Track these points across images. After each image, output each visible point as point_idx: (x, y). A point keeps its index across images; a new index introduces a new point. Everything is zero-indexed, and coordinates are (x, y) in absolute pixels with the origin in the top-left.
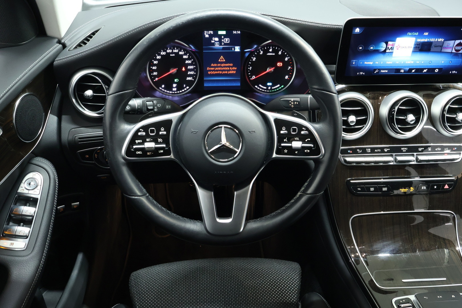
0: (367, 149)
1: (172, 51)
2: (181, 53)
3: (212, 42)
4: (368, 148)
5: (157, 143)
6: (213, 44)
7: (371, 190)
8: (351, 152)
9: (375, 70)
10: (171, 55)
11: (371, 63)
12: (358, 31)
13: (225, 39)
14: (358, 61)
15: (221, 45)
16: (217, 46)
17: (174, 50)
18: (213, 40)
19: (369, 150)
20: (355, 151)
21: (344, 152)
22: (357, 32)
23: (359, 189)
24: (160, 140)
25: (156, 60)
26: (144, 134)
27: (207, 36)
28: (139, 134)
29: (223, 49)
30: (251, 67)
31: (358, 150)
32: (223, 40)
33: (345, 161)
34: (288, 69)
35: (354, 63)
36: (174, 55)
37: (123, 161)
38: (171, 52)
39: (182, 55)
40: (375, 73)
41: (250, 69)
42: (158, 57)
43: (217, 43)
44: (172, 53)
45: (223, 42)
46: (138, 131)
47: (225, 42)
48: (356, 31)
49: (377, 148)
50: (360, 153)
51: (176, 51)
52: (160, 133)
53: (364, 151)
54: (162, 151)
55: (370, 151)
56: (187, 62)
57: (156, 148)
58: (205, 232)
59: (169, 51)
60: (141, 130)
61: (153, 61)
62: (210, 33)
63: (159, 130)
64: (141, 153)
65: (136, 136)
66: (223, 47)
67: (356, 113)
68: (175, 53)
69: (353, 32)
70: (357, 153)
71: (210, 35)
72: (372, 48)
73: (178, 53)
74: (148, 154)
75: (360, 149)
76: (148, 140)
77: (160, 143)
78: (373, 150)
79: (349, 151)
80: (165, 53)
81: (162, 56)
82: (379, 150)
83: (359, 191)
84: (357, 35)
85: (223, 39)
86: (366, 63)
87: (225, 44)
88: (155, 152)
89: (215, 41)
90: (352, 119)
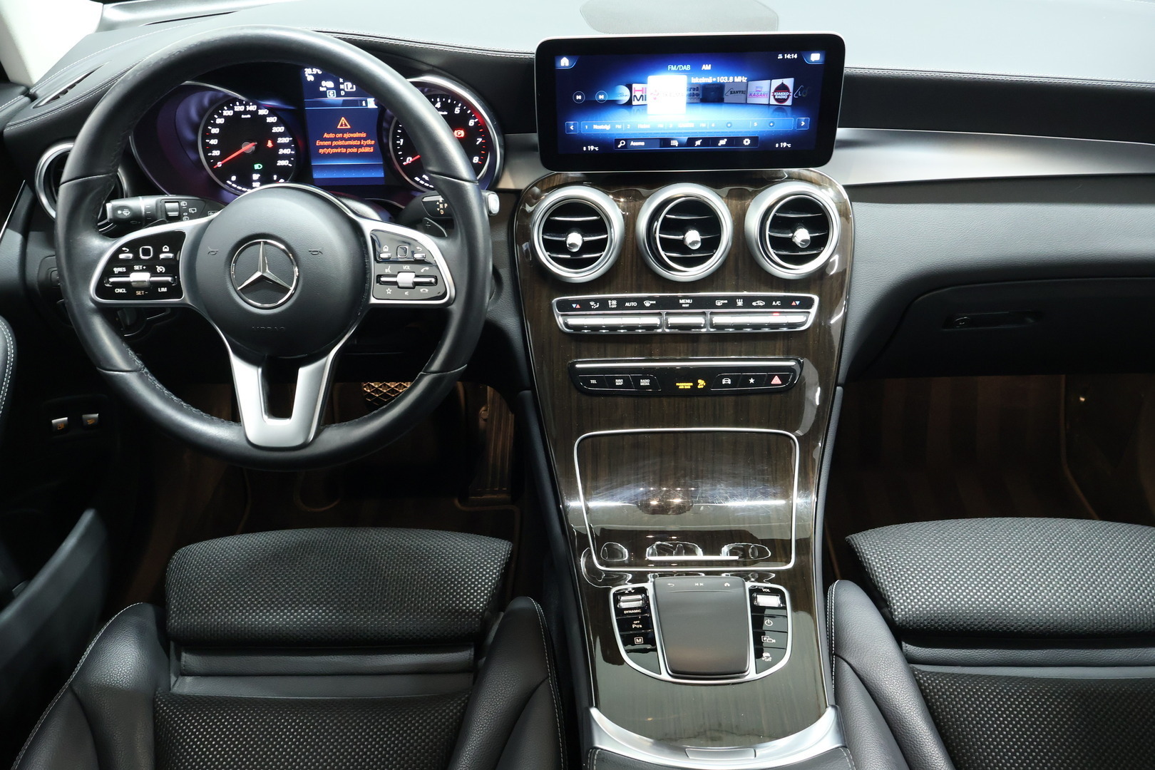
0: (610, 301)
1: (245, 108)
2: (263, 112)
3: (321, 89)
4: (612, 299)
5: (154, 273)
6: (324, 94)
7: (617, 384)
8: (578, 307)
9: (618, 141)
10: (243, 116)
11: (607, 127)
12: (567, 64)
13: (345, 84)
14: (580, 124)
15: (338, 95)
16: (331, 96)
17: (247, 107)
18: (322, 87)
19: (614, 302)
20: (585, 306)
21: (565, 307)
22: (565, 67)
23: (593, 382)
24: (160, 269)
25: (215, 126)
26: (131, 256)
27: (310, 78)
28: (122, 256)
29: (345, 103)
30: (402, 140)
31: (592, 303)
32: (342, 87)
33: (567, 325)
34: (478, 143)
35: (572, 128)
36: (249, 116)
37: (92, 305)
38: (243, 109)
39: (264, 117)
40: (619, 146)
41: (401, 144)
42: (220, 121)
43: (331, 92)
44: (245, 112)
45: (343, 90)
46: (119, 251)
47: (346, 90)
48: (562, 64)
49: (630, 300)
50: (597, 309)
51: (252, 108)
52: (162, 256)
53: (604, 305)
54: (164, 290)
55: (615, 306)
56: (275, 130)
57: (152, 283)
58: (245, 443)
59: (239, 108)
60: (124, 249)
61: (209, 128)
62: (315, 73)
63: (158, 251)
64: (124, 291)
65: (114, 260)
66: (344, 100)
67: (584, 229)
68: (249, 112)
69: (557, 65)
70: (590, 308)
71: (316, 76)
72: (601, 97)
73: (257, 111)
74: (139, 293)
75: (596, 301)
76: (136, 268)
77: (161, 274)
78: (621, 303)
79: (574, 306)
80: (232, 111)
81: (226, 118)
82: (634, 304)
83: (594, 385)
84: (565, 71)
85: (343, 84)
86: (595, 127)
87: (348, 94)
88: (151, 290)
89: (328, 89)
90: (575, 239)
